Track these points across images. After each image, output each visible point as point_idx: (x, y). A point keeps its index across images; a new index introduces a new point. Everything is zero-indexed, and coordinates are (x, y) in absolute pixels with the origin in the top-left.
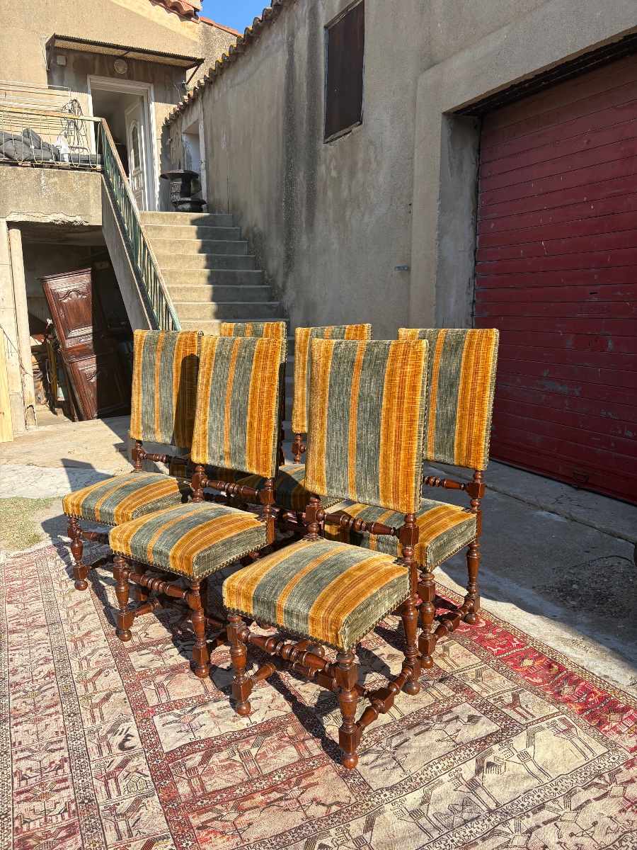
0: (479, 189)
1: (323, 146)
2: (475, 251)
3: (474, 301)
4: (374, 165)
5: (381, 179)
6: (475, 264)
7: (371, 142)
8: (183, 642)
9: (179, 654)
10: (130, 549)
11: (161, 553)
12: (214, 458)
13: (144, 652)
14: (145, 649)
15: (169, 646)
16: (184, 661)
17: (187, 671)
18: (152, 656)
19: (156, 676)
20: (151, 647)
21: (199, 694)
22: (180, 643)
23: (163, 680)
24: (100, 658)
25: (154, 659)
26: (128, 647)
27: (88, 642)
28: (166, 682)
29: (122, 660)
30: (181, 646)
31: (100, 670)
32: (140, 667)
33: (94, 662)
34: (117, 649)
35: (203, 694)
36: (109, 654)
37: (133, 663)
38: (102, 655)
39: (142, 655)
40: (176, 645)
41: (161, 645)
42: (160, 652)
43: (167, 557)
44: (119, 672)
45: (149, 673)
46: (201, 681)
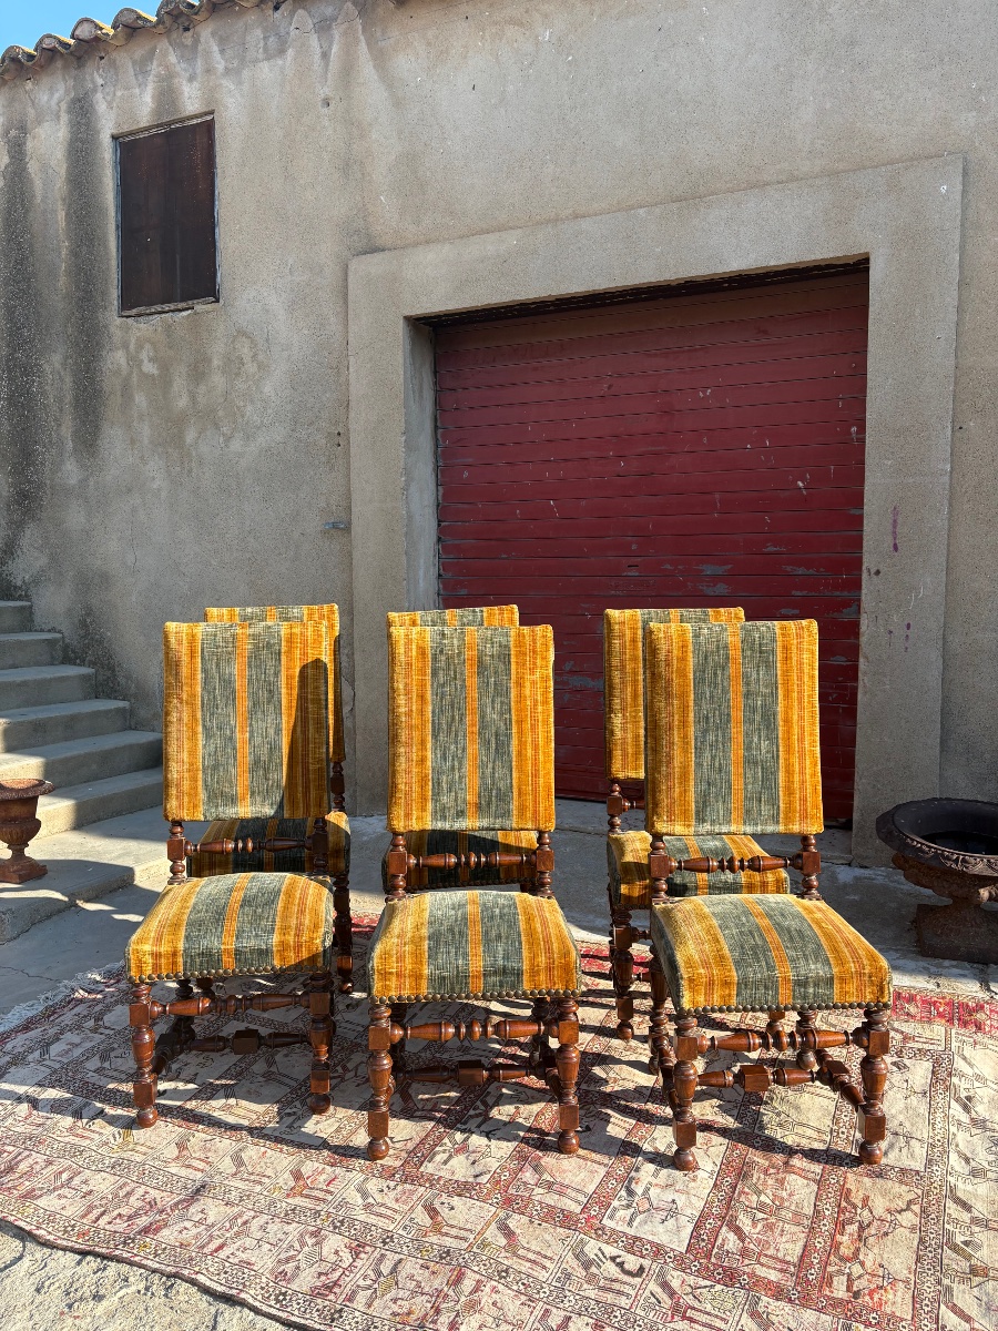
0: (438, 424)
1: (119, 321)
2: (438, 506)
3: (439, 575)
4: (251, 368)
5: (268, 389)
6: (439, 525)
7: (242, 333)
8: (465, 1123)
9: (489, 1139)
10: (424, 984)
11: (504, 971)
12: (444, 818)
13: (440, 1158)
14: (434, 1154)
15: (459, 1136)
16: (512, 1145)
17: (541, 1154)
18: (462, 1157)
19: (519, 1176)
20: (437, 1149)
21: (602, 1171)
22: (464, 1127)
23: (537, 1176)
24: (392, 1194)
25: (471, 1159)
26: (398, 1163)
27: (328, 1185)
28: (546, 1177)
29: (432, 1181)
30: (473, 1129)
31: (425, 1207)
32: (476, 1176)
33: (394, 1202)
34: (389, 1174)
35: (606, 1169)
36: (392, 1184)
37: (455, 1178)
38: (386, 1190)
39: (445, 1162)
40: (463, 1131)
41: (446, 1140)
42: (463, 1148)
43: (519, 974)
44: (460, 1195)
45: (503, 1178)
46: (578, 1157)
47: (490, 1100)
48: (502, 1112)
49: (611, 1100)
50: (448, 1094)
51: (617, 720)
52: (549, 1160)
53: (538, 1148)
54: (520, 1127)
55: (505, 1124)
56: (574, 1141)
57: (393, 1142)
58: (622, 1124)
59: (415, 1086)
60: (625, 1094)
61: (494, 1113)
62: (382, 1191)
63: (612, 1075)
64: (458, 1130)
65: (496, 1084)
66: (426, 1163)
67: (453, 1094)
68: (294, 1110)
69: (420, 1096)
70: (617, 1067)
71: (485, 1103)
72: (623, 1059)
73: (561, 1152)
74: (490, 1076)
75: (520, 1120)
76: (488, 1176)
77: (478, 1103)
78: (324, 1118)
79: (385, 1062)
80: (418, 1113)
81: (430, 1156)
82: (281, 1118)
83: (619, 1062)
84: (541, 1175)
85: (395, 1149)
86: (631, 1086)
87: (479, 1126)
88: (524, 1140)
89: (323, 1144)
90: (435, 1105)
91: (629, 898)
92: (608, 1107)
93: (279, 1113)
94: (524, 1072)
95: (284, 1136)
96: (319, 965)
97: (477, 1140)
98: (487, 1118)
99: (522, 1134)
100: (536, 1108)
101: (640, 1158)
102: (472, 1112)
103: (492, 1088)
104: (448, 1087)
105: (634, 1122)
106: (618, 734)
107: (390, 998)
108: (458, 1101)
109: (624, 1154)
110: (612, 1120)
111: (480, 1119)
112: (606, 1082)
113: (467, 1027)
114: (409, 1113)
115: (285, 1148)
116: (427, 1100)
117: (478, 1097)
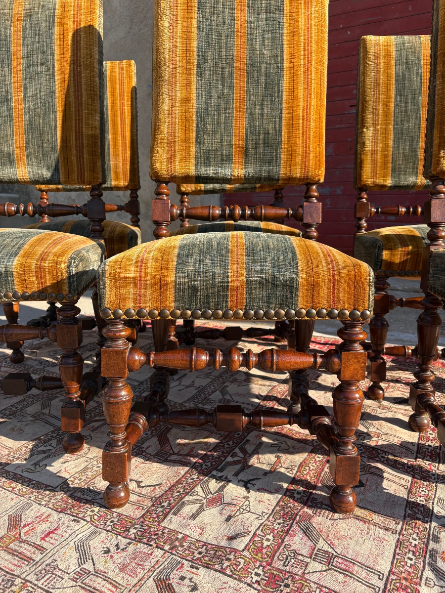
8: (221, 470)
9: (248, 489)
10: (171, 295)
11: (274, 283)
12: (208, 164)
13: (189, 509)
14: (183, 504)
15: (213, 485)
16: (274, 498)
17: (309, 511)
18: (215, 510)
19: (286, 542)
20: (187, 498)
21: (392, 539)
22: (220, 474)
23: (309, 543)
24: (119, 558)
25: (226, 513)
26: (138, 513)
27: (43, 539)
28: (322, 545)
29: (174, 542)
30: (230, 477)
31: (157, 582)
32: (231, 539)
33: (117, 571)
34: (122, 528)
35: (397, 536)
36: (123, 541)
37: (204, 538)
38: (113, 549)
39: (194, 517)
40: (218, 479)
41: (198, 489)
42: (217, 500)
43: (292, 287)
44: (207, 566)
45: (266, 543)
46: (357, 518)
47: (249, 448)
48: (263, 461)
49: (378, 453)
50: (206, 440)
51: (369, 133)
52: (321, 520)
53: (305, 503)
54: (283, 477)
55: (266, 473)
56: (351, 499)
57: (139, 487)
58: (397, 480)
59: (174, 431)
60: (390, 448)
61: (254, 461)
62: (107, 551)
63: (371, 429)
64: (214, 477)
65: (255, 433)
66: (170, 515)
67: (212, 440)
68: (48, 448)
69: (179, 441)
70: (375, 423)
71: (244, 451)
72: (380, 415)
73: (335, 511)
74: (250, 422)
75: (282, 470)
76: (247, 539)
77: (237, 450)
78: (74, 457)
79: (123, 393)
80: (173, 458)
81: (176, 508)
82: (31, 456)
83: (376, 418)
84: (314, 541)
85: (139, 495)
86: (396, 441)
87: (236, 474)
88: (288, 493)
89: (63, 485)
90: (192, 449)
91: (390, 264)
92: (377, 462)
93: (32, 450)
94: (287, 420)
95: (25, 474)
96: (64, 293)
97: (234, 491)
98: (245, 466)
99: (285, 485)
100: (299, 458)
101: (434, 524)
102: (229, 459)
103: (251, 436)
104: (206, 433)
105: (410, 479)
106: (369, 145)
107: (127, 313)
108: (216, 447)
109: (413, 517)
110: (385, 475)
111: (238, 467)
112: (368, 436)
113: (224, 355)
114: (164, 457)
115: (19, 487)
116: (184, 445)
117: (236, 445)
